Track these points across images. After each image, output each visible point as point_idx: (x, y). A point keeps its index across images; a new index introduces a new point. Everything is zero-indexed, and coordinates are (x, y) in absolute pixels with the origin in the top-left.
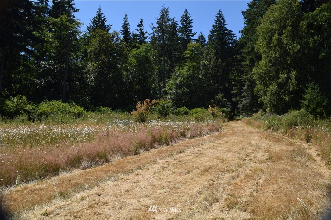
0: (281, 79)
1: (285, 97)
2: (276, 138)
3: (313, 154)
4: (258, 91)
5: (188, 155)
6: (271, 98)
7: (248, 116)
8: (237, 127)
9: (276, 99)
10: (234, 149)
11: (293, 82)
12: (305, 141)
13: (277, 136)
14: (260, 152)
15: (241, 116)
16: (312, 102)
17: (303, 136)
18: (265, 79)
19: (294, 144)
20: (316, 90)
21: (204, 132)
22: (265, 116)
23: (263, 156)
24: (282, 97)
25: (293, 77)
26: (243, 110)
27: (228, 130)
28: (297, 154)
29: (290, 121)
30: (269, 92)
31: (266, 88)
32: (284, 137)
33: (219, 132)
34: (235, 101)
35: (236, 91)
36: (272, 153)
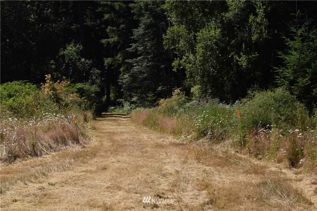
0: (231, 12)
1: (239, 58)
2: (220, 158)
3: (306, 191)
4: (174, 41)
5: (16, 201)
6: (205, 60)
7: (145, 107)
8: (122, 133)
9: (218, 62)
10: (125, 182)
11: (258, 20)
12: (287, 162)
13: (222, 152)
14: (189, 189)
15: (127, 106)
16: (303, 72)
17: (283, 152)
18: (191, 11)
19: (263, 170)
20: (311, 43)
21: (42, 145)
22: (188, 105)
23: (196, 197)
24: (232, 56)
25: (260, 8)
26: (131, 89)
27: (99, 139)
28: (271, 191)
29: (253, 116)
30: (200, 45)
31: (193, 33)
32: (238, 154)
33: (81, 144)
34: (110, 66)
35: (114, 39)
36: (215, 190)
